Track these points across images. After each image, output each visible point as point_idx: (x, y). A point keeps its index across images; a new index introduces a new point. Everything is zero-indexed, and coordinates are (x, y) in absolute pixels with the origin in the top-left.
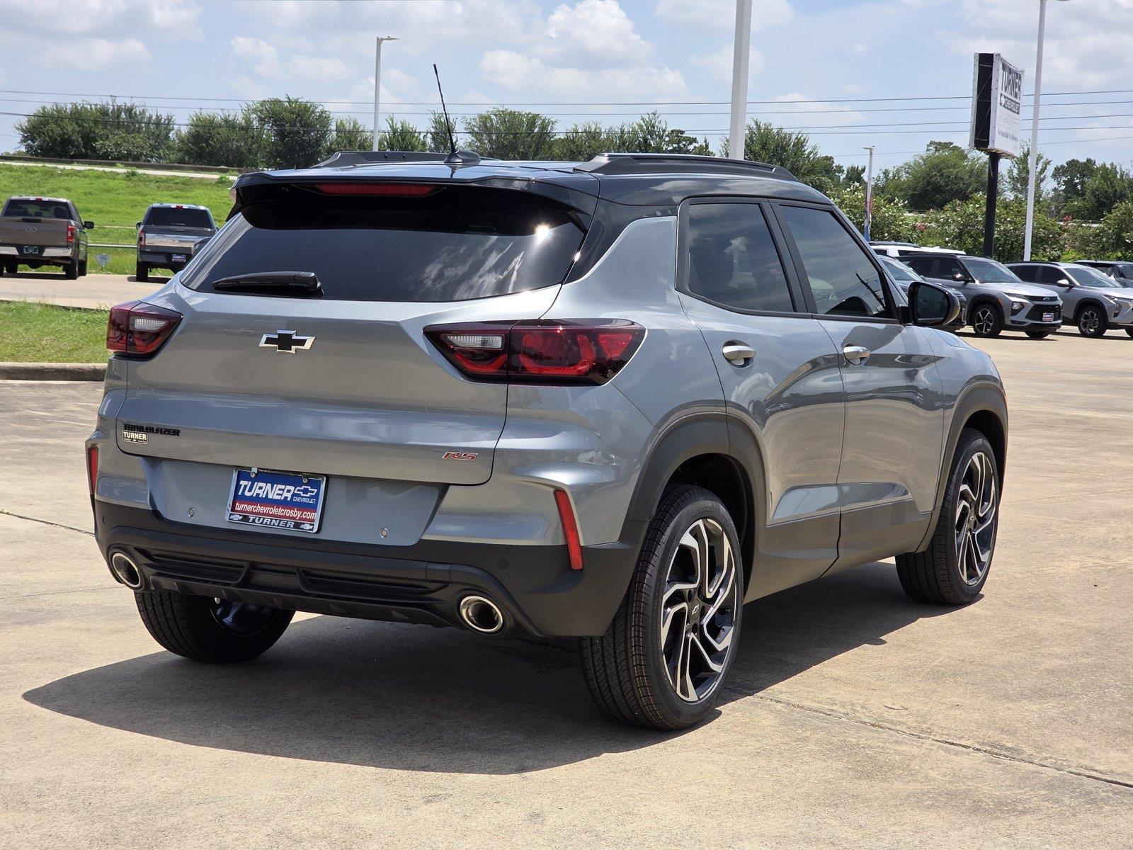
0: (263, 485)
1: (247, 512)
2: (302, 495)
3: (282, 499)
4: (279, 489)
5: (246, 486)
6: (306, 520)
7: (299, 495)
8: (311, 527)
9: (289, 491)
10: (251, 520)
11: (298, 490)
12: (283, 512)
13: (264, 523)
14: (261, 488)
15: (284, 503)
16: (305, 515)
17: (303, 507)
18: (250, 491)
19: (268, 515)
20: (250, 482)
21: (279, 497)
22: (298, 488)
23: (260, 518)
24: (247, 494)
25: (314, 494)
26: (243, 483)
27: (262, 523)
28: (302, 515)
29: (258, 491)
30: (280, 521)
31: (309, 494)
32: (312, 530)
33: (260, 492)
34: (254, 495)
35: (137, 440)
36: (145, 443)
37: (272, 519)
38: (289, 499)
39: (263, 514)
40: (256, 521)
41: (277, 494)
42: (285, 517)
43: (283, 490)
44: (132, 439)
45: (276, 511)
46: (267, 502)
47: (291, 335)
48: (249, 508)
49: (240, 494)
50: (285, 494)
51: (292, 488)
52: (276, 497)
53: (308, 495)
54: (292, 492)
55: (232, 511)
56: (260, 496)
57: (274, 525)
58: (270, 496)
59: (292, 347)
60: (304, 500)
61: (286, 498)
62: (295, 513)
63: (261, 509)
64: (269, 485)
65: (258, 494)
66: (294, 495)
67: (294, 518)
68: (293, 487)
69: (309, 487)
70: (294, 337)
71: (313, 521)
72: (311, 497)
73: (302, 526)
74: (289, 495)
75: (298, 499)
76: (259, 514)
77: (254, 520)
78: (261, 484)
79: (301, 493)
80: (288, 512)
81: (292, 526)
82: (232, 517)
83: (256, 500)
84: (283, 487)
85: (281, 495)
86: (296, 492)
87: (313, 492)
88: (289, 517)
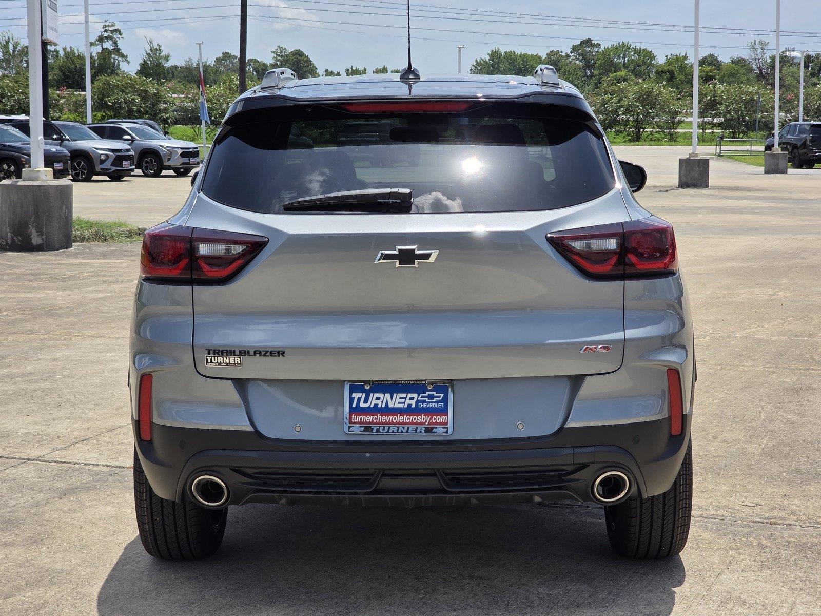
0: (381, 395)
1: (366, 423)
2: (427, 400)
3: (406, 406)
4: (401, 398)
5: (359, 399)
6: (436, 423)
7: (424, 402)
8: (445, 430)
9: (412, 399)
10: (375, 430)
11: (422, 397)
12: (408, 419)
13: (391, 431)
14: (378, 398)
15: (408, 411)
16: (435, 419)
17: (429, 412)
18: (366, 401)
19: (392, 423)
20: (365, 394)
21: (401, 406)
22: (421, 395)
23: (384, 428)
24: (362, 405)
25: (440, 399)
26: (356, 396)
27: (388, 432)
28: (431, 419)
29: (375, 402)
30: (408, 428)
31: (435, 399)
32: (447, 432)
33: (379, 402)
34: (372, 406)
35: (227, 364)
36: (238, 367)
37: (398, 427)
38: (413, 406)
39: (386, 423)
40: (381, 430)
41: (399, 403)
42: (412, 423)
43: (405, 398)
44: (220, 364)
45: (400, 419)
46: (387, 411)
47: (414, 250)
48: (368, 419)
49: (354, 406)
50: (408, 402)
51: (415, 396)
52: (397, 406)
53: (434, 401)
54: (415, 400)
55: (350, 423)
56: (379, 406)
57: (402, 432)
58: (391, 405)
59: (416, 261)
60: (432, 405)
61: (410, 405)
62: (422, 419)
63: (383, 419)
64: (388, 396)
65: (376, 405)
66: (418, 402)
67: (424, 424)
68: (417, 395)
69: (435, 393)
70: (417, 252)
71: (447, 424)
72: (438, 402)
73: (434, 430)
74: (413, 403)
75: (424, 405)
76: (382, 423)
77: (378, 430)
78: (377, 395)
79: (427, 399)
80: (415, 419)
81: (423, 431)
82: (351, 429)
83: (375, 410)
84: (404, 395)
85: (404, 403)
86: (420, 399)
87: (440, 397)
88: (417, 423)
